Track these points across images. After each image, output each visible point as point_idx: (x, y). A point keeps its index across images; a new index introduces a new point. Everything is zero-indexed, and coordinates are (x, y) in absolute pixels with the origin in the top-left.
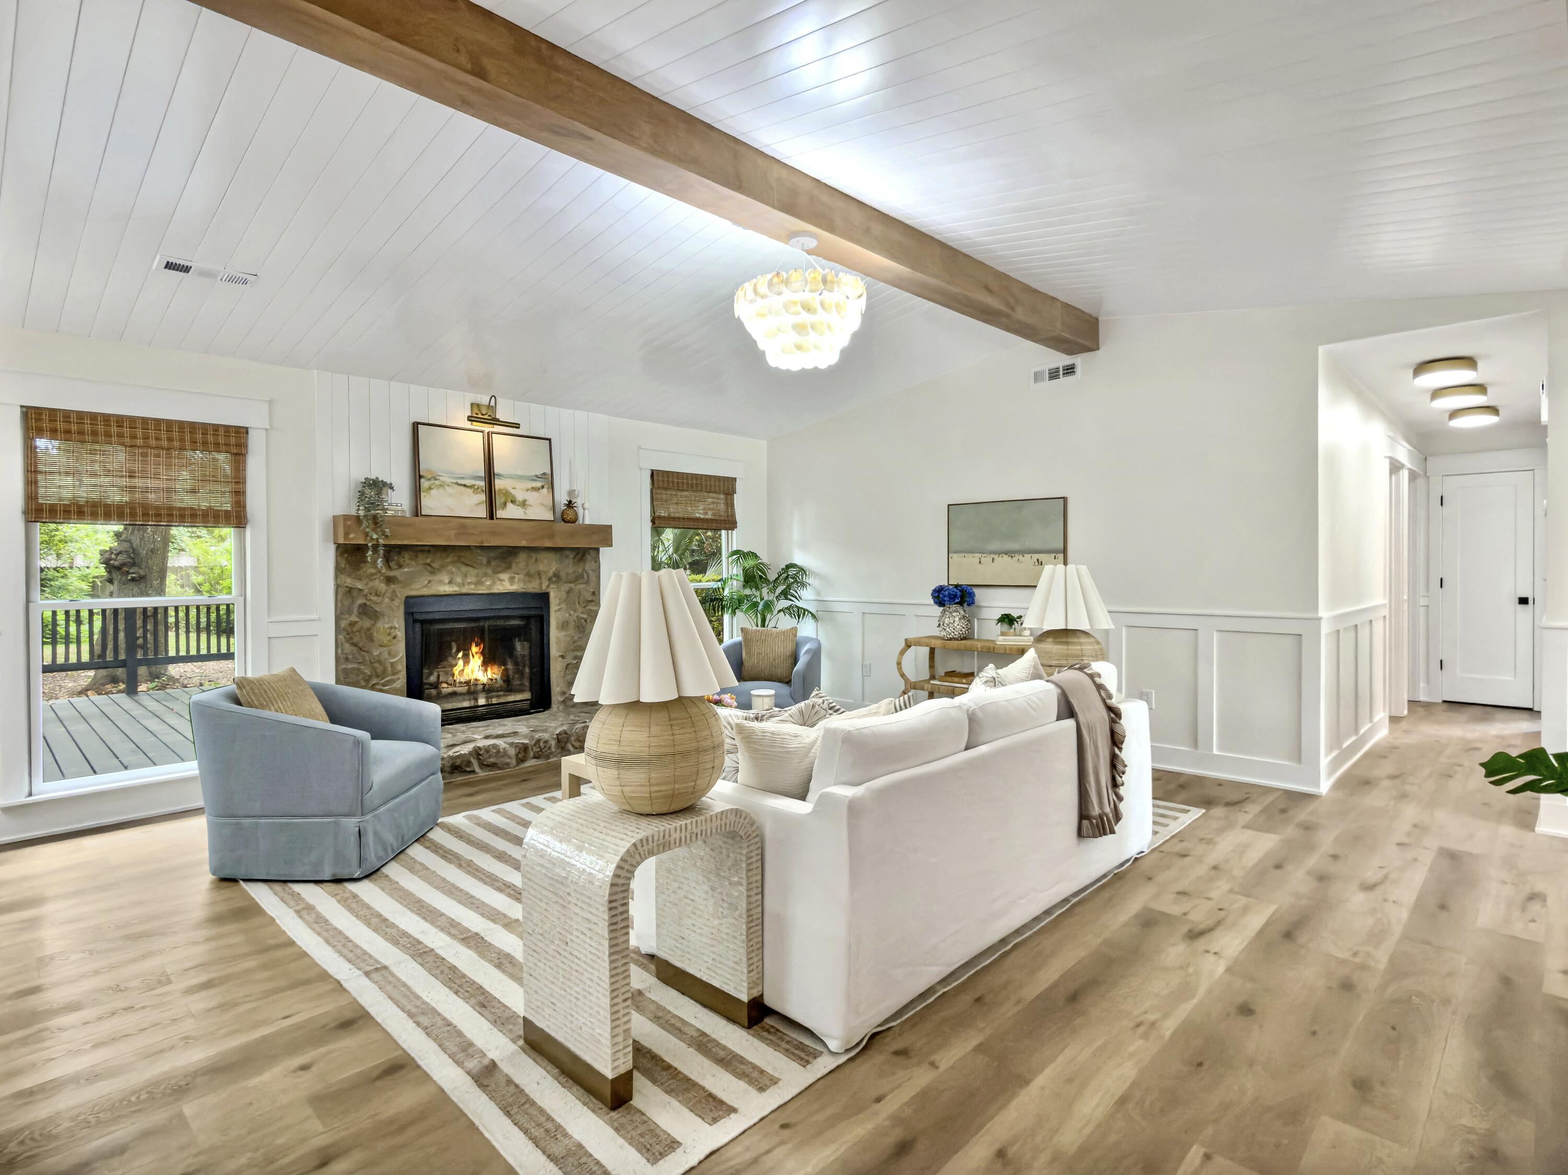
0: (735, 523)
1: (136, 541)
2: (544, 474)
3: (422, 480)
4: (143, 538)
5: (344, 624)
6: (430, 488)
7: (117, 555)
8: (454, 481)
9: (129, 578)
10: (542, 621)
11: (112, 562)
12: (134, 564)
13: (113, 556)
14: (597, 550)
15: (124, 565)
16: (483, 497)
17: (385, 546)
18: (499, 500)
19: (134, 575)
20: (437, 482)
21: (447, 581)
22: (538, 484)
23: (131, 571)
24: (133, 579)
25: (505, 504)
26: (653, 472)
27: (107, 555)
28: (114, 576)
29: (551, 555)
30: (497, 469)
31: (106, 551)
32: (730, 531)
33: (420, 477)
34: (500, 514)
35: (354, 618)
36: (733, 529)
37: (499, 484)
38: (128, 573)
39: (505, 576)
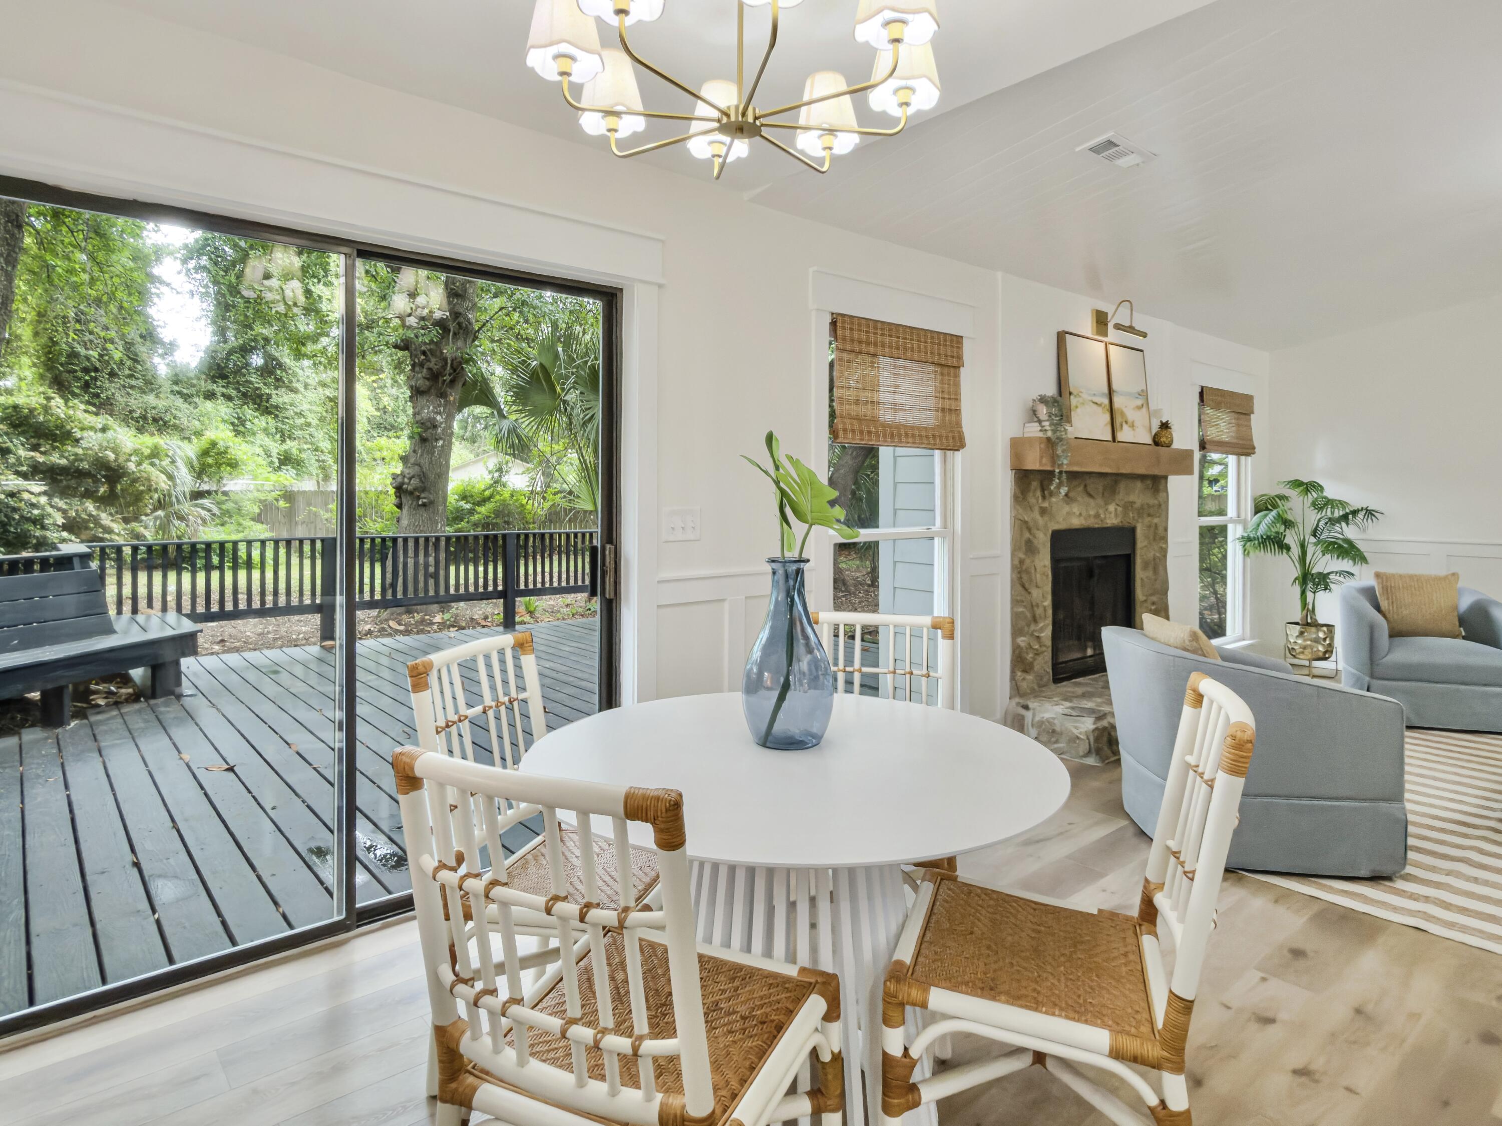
0: (1254, 448)
1: (425, 461)
2: (1142, 391)
3: (1072, 397)
4: (431, 462)
5: (1016, 562)
6: (1077, 407)
7: (410, 479)
8: (1090, 398)
9: (420, 503)
10: (1128, 561)
11: (405, 486)
12: (424, 490)
13: (406, 480)
14: (1166, 478)
15: (415, 489)
16: (1107, 417)
17: (1066, 472)
18: (1118, 420)
19: (425, 500)
20: (1081, 400)
21: (1078, 513)
22: (1139, 402)
23: (423, 495)
24: (424, 505)
25: (1122, 426)
26: (1202, 388)
27: (399, 479)
28: (404, 500)
29: (1139, 484)
30: (1115, 386)
31: (398, 475)
32: (1243, 458)
33: (1070, 394)
34: (1120, 437)
35: (1022, 556)
36: (1248, 454)
37: (1118, 401)
38: (419, 498)
39: (1112, 508)
